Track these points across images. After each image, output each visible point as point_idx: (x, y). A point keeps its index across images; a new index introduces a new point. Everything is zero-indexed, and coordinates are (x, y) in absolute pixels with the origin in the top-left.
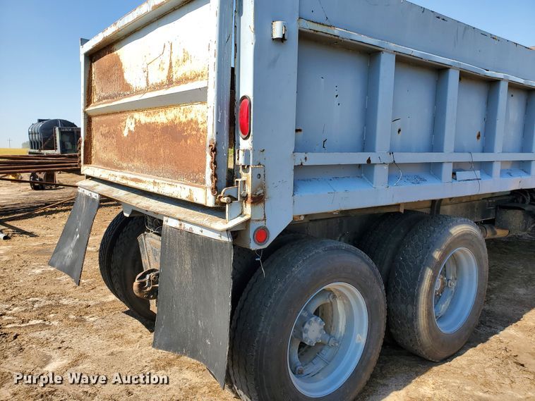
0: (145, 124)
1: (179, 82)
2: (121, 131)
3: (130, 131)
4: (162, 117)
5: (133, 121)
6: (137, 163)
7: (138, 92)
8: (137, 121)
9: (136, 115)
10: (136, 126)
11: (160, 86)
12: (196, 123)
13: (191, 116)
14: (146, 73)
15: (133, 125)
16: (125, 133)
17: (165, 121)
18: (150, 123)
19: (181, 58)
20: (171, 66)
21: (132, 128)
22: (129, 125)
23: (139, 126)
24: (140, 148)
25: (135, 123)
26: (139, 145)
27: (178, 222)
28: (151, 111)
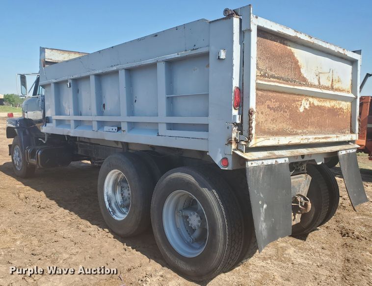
0: (318, 106)
1: (336, 90)
2: (297, 107)
3: (305, 109)
4: (328, 104)
5: (308, 103)
6: (310, 129)
7: (312, 86)
8: (311, 103)
9: (311, 100)
10: (311, 106)
11: (327, 88)
12: (343, 109)
13: (341, 106)
14: (318, 77)
15: (308, 105)
16: (301, 110)
17: (329, 106)
18: (321, 106)
19: (337, 79)
20: (332, 81)
21: (307, 107)
22: (304, 105)
23: (312, 106)
24: (313, 119)
25: (310, 104)
26: (313, 117)
27: (345, 151)
28: (322, 100)
